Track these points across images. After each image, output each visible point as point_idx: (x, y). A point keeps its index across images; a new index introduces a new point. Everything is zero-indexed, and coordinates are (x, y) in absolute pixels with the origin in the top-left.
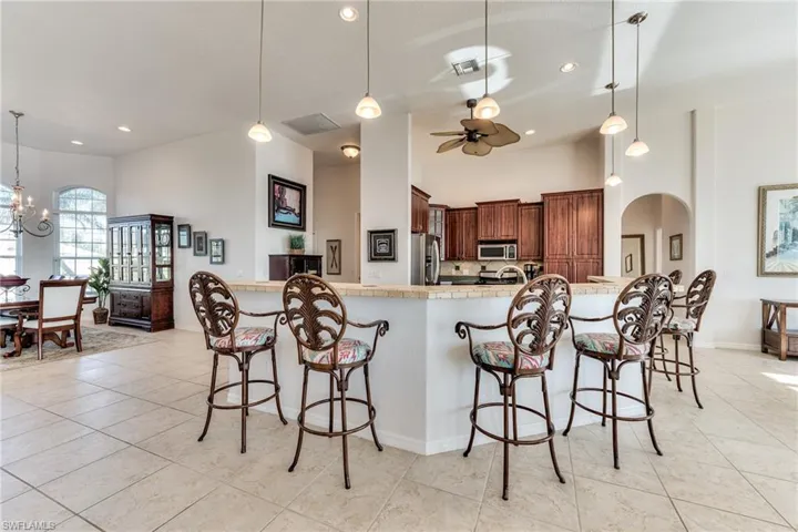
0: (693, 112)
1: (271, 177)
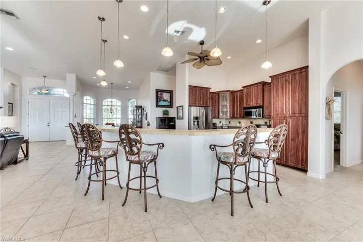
1: (156, 90)
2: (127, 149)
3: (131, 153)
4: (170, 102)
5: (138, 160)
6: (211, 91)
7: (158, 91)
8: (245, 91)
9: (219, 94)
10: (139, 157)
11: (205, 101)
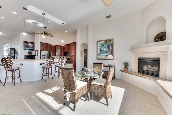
0: (88, 26)
1: (24, 42)
2: (5, 66)
3: (8, 67)
4: (33, 48)
5: (11, 69)
6: (51, 45)
7: (25, 42)
8: (64, 47)
9: (56, 46)
10: (11, 68)
11: (49, 49)
